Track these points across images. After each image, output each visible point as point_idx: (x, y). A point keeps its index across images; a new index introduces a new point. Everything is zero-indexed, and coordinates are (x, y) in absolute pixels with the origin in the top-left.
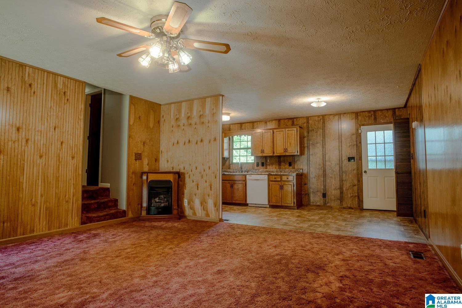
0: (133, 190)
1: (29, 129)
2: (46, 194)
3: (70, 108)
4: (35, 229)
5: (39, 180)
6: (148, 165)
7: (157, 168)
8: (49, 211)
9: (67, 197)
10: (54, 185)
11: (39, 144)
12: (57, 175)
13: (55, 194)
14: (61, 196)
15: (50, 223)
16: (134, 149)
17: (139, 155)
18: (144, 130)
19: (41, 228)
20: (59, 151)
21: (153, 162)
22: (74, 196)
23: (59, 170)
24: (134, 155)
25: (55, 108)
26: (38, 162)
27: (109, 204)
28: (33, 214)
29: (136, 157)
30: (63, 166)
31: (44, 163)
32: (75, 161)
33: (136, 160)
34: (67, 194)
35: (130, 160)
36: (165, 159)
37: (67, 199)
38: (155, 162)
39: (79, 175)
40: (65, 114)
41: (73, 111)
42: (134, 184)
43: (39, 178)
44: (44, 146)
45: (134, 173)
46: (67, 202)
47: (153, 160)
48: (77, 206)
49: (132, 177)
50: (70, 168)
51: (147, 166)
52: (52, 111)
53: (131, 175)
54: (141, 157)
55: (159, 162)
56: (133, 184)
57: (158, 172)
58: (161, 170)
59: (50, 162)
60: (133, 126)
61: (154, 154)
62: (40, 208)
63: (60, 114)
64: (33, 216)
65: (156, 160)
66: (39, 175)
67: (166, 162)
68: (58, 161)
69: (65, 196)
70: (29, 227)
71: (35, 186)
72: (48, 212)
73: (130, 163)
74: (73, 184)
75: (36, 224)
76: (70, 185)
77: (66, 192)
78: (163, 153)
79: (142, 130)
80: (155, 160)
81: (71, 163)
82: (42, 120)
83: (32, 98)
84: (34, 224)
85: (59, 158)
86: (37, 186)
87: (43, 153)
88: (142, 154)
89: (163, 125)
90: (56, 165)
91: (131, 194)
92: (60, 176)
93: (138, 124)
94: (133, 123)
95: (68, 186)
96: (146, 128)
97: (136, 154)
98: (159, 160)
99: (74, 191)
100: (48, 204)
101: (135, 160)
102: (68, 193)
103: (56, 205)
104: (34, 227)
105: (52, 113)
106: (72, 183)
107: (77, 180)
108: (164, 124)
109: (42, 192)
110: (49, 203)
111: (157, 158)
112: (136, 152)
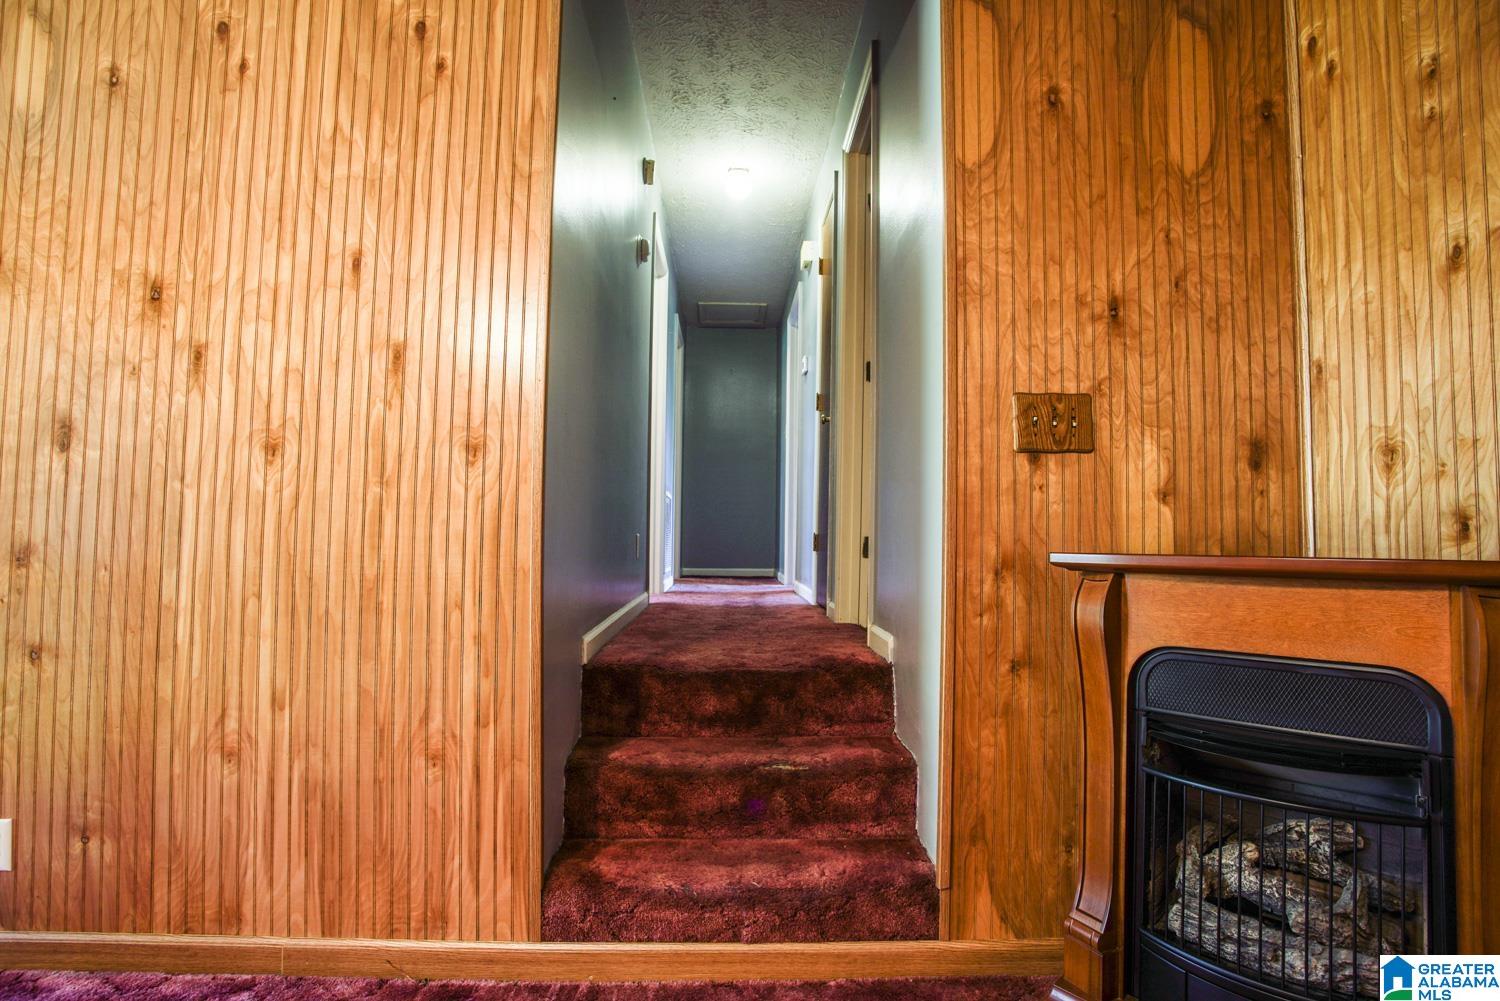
0: (1008, 711)
1: (210, 286)
2: (300, 694)
3: (459, 118)
4: (247, 909)
5: (259, 597)
6: (1165, 495)
7: (1276, 526)
8: (323, 806)
9: (436, 723)
10: (351, 638)
11: (263, 368)
12: (370, 573)
13: (359, 694)
14: (399, 719)
15: (331, 886)
16: (1005, 363)
17: (1060, 407)
18: (1103, 196)
19: (281, 908)
20: (378, 408)
21: (1227, 468)
22: (486, 725)
23: (380, 535)
24: (1014, 413)
25: (359, 137)
26: (257, 482)
27: (835, 796)
28: (230, 810)
29: (1028, 428)
30: (405, 511)
31: (288, 492)
32: (491, 476)
33: (1033, 453)
34: (437, 704)
35: (975, 459)
36: (1362, 431)
37: (435, 742)
38: (1243, 465)
39: (520, 574)
40: (421, 157)
41: (475, 130)
42: (1015, 667)
43: (260, 585)
44: (293, 379)
45: (1015, 564)
46: (436, 758)
47: (1228, 452)
48: (511, 800)
49: (998, 604)
50: (456, 524)
51: (1153, 502)
52: (342, 151)
53: (987, 587)
54: (1091, 428)
55: (1292, 466)
56: (1005, 668)
57: (1288, 562)
58: (1323, 543)
59: (323, 483)
60: (986, 171)
61: (1228, 393)
62: (272, 781)
63: (390, 162)
64: (229, 823)
65: (1258, 454)
66: (261, 568)
67: (1367, 461)
68: (373, 478)
69: (426, 719)
70: (212, 885)
71: (237, 637)
72: (316, 808)
73: (974, 480)
74: (478, 639)
75: (250, 872)
76: (454, 643)
77: (428, 690)
78: (1333, 385)
79: (1084, 195)
80: (1244, 452)
81: (458, 489)
82: (280, 220)
83: (232, 98)
84: (238, 875)
85: (383, 454)
86: (248, 639)
87: (284, 425)
88: (1101, 405)
89: (1322, 118)
90: (364, 501)
91: (988, 752)
92: (390, 576)
93: (1037, 156)
94: (987, 146)
95: (438, 647)
96: (1128, 178)
97: (1029, 405)
98: (1298, 453)
99: (487, 686)
100: (316, 757)
101: (1023, 461)
102: (444, 699)
103: (367, 775)
104: (238, 895)
105: (341, 170)
106: (470, 628)
107: (507, 609)
108: (1327, 111)
109: (282, 677)
110: (320, 755)
111: (1275, 437)
112: (1037, 389)
